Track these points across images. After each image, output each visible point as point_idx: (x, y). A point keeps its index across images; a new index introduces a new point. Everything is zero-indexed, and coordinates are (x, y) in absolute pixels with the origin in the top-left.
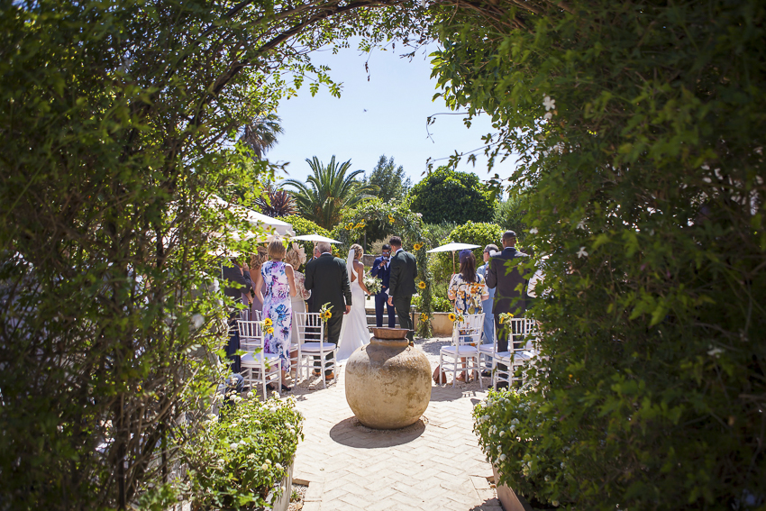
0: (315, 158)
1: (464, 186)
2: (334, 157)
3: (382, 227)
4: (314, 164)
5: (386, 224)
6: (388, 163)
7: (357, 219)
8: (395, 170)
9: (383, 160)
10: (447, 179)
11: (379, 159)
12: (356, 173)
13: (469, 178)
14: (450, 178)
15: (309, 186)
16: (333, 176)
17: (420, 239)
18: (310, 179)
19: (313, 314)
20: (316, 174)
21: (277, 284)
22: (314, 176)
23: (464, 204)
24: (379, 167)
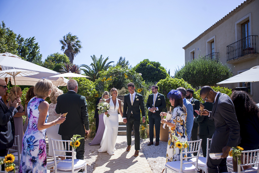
0: (94, 56)
1: (155, 67)
2: (101, 56)
3: (121, 80)
4: (94, 58)
5: (123, 78)
6: (123, 59)
7: (108, 76)
8: (126, 62)
9: (121, 58)
10: (148, 64)
11: (119, 58)
12: (111, 62)
13: (157, 64)
14: (149, 64)
15: (91, 67)
16: (101, 63)
17: (141, 87)
18: (92, 64)
19: (65, 141)
20: (94, 62)
21: (32, 117)
22: (93, 63)
23: (154, 75)
24: (120, 61)
